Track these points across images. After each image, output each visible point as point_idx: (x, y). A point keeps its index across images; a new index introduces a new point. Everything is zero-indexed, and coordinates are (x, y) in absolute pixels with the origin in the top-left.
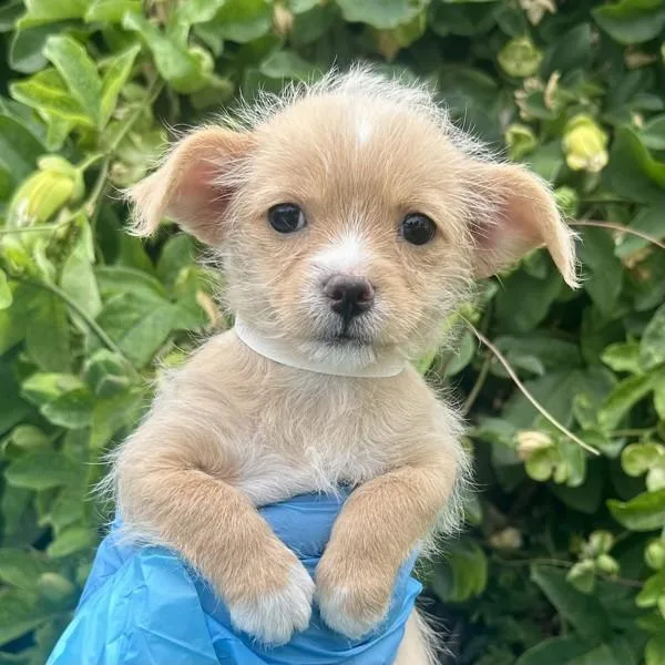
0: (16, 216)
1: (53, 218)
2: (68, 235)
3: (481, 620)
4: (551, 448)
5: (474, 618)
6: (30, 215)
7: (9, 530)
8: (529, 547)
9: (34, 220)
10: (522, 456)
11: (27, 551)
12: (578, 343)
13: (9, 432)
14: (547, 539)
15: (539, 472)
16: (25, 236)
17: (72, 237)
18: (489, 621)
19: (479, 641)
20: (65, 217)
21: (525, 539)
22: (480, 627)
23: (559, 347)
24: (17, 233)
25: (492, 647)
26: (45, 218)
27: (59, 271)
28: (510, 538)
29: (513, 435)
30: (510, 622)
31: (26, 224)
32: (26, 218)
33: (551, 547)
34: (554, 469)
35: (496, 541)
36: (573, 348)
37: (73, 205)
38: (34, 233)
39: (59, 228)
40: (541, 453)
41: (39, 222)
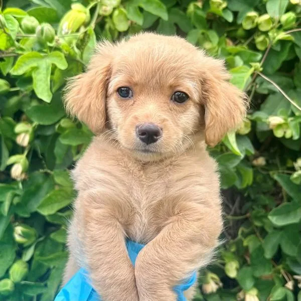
0: (62, 30)
1: (78, 31)
2: (84, 38)
3: (249, 196)
4: (284, 123)
5: (246, 195)
6: (69, 29)
7: (58, 162)
8: (269, 165)
9: (70, 32)
10: (271, 127)
11: (65, 170)
12: (292, 78)
13: (59, 121)
14: (277, 161)
15: (279, 134)
16: (67, 38)
17: (86, 39)
18: (252, 197)
19: (248, 205)
20: (83, 30)
21: (267, 161)
22: (248, 198)
23: (284, 80)
24: (63, 37)
25: (254, 207)
26: (75, 31)
27: (82, 53)
28: (261, 161)
29: (267, 118)
30: (262, 196)
31: (67, 33)
32: (66, 31)
33: (279, 164)
34: (285, 133)
35: (255, 162)
36: (290, 80)
37: (86, 25)
38: (71, 37)
39: (80, 34)
40: (279, 126)
41: (72, 32)
